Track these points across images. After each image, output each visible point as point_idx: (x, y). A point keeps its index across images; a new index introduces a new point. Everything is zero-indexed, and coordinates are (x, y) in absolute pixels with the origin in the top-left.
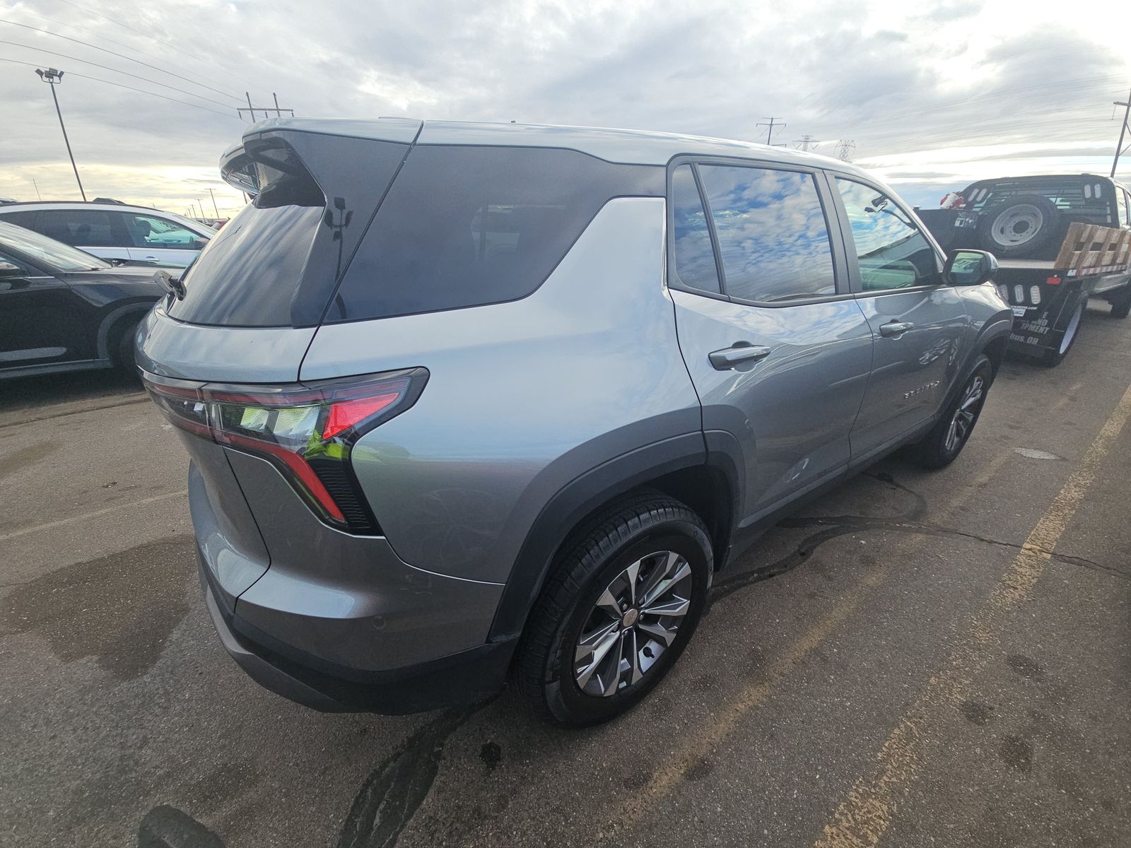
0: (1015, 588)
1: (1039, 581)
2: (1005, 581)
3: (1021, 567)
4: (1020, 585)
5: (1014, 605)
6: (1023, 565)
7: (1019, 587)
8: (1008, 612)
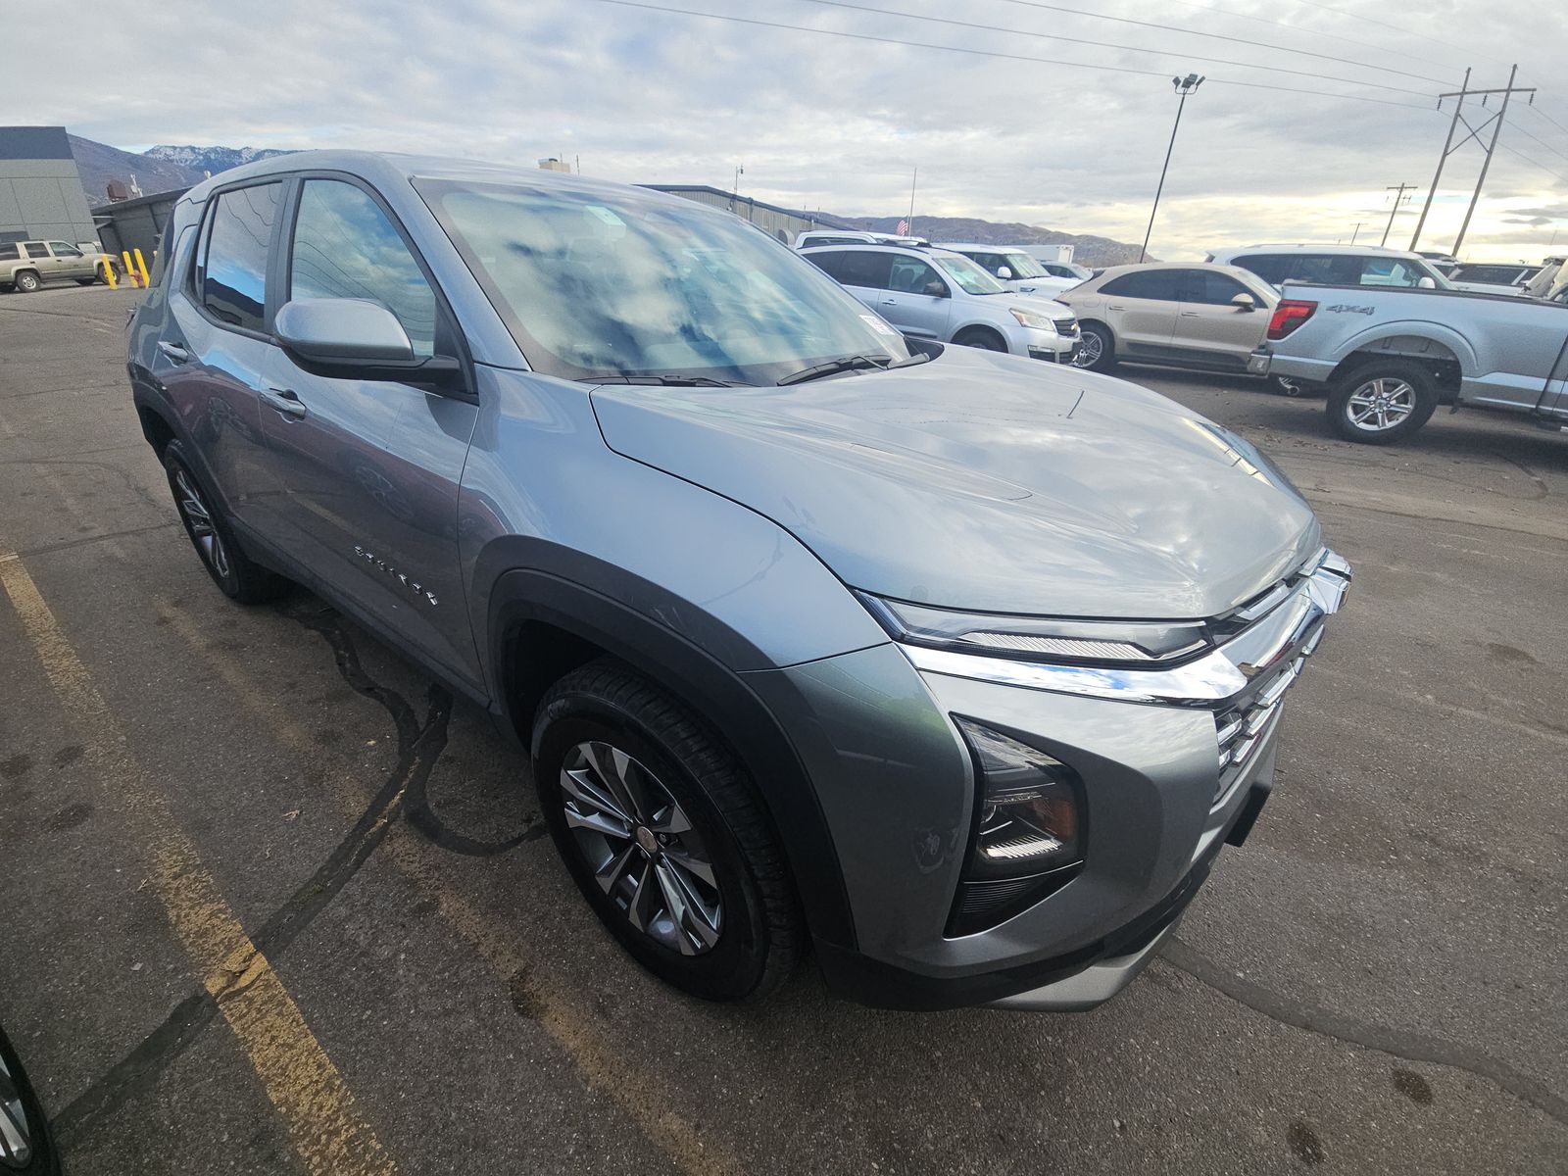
0: (176, 877)
1: (167, 923)
2: (199, 872)
3: (212, 915)
4: (177, 888)
5: (151, 857)
6: (215, 921)
7: (175, 884)
8: (147, 844)
